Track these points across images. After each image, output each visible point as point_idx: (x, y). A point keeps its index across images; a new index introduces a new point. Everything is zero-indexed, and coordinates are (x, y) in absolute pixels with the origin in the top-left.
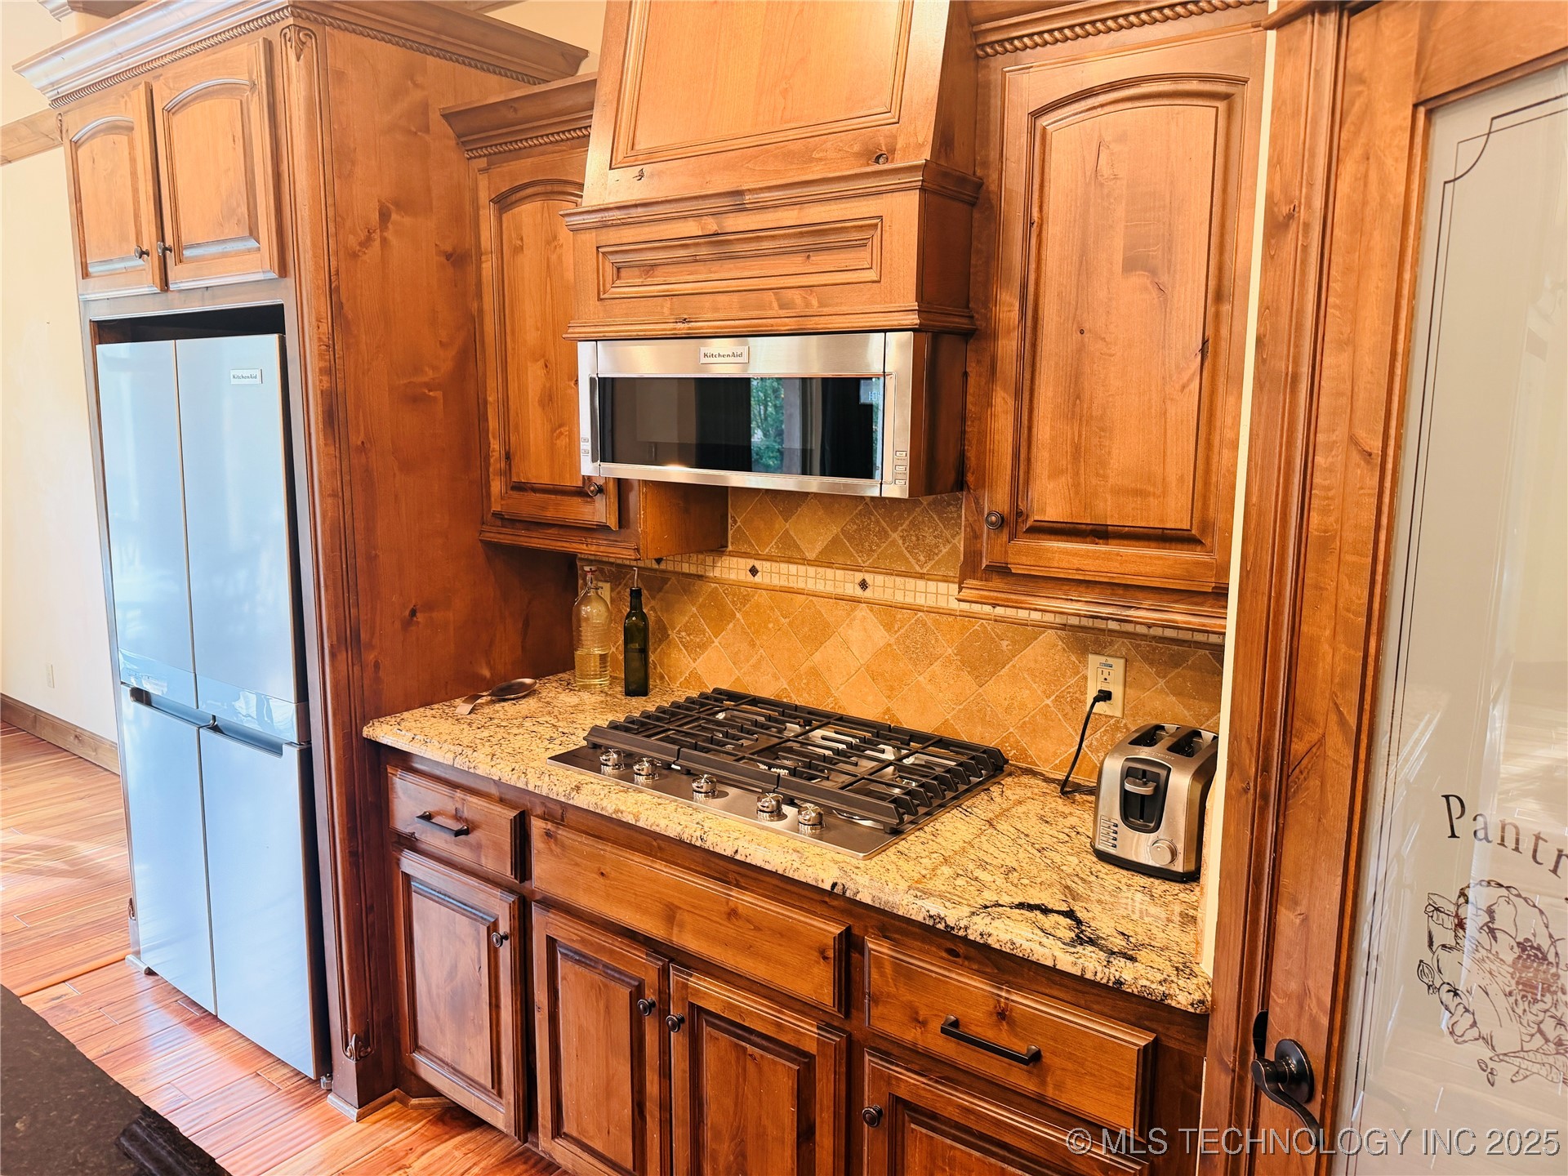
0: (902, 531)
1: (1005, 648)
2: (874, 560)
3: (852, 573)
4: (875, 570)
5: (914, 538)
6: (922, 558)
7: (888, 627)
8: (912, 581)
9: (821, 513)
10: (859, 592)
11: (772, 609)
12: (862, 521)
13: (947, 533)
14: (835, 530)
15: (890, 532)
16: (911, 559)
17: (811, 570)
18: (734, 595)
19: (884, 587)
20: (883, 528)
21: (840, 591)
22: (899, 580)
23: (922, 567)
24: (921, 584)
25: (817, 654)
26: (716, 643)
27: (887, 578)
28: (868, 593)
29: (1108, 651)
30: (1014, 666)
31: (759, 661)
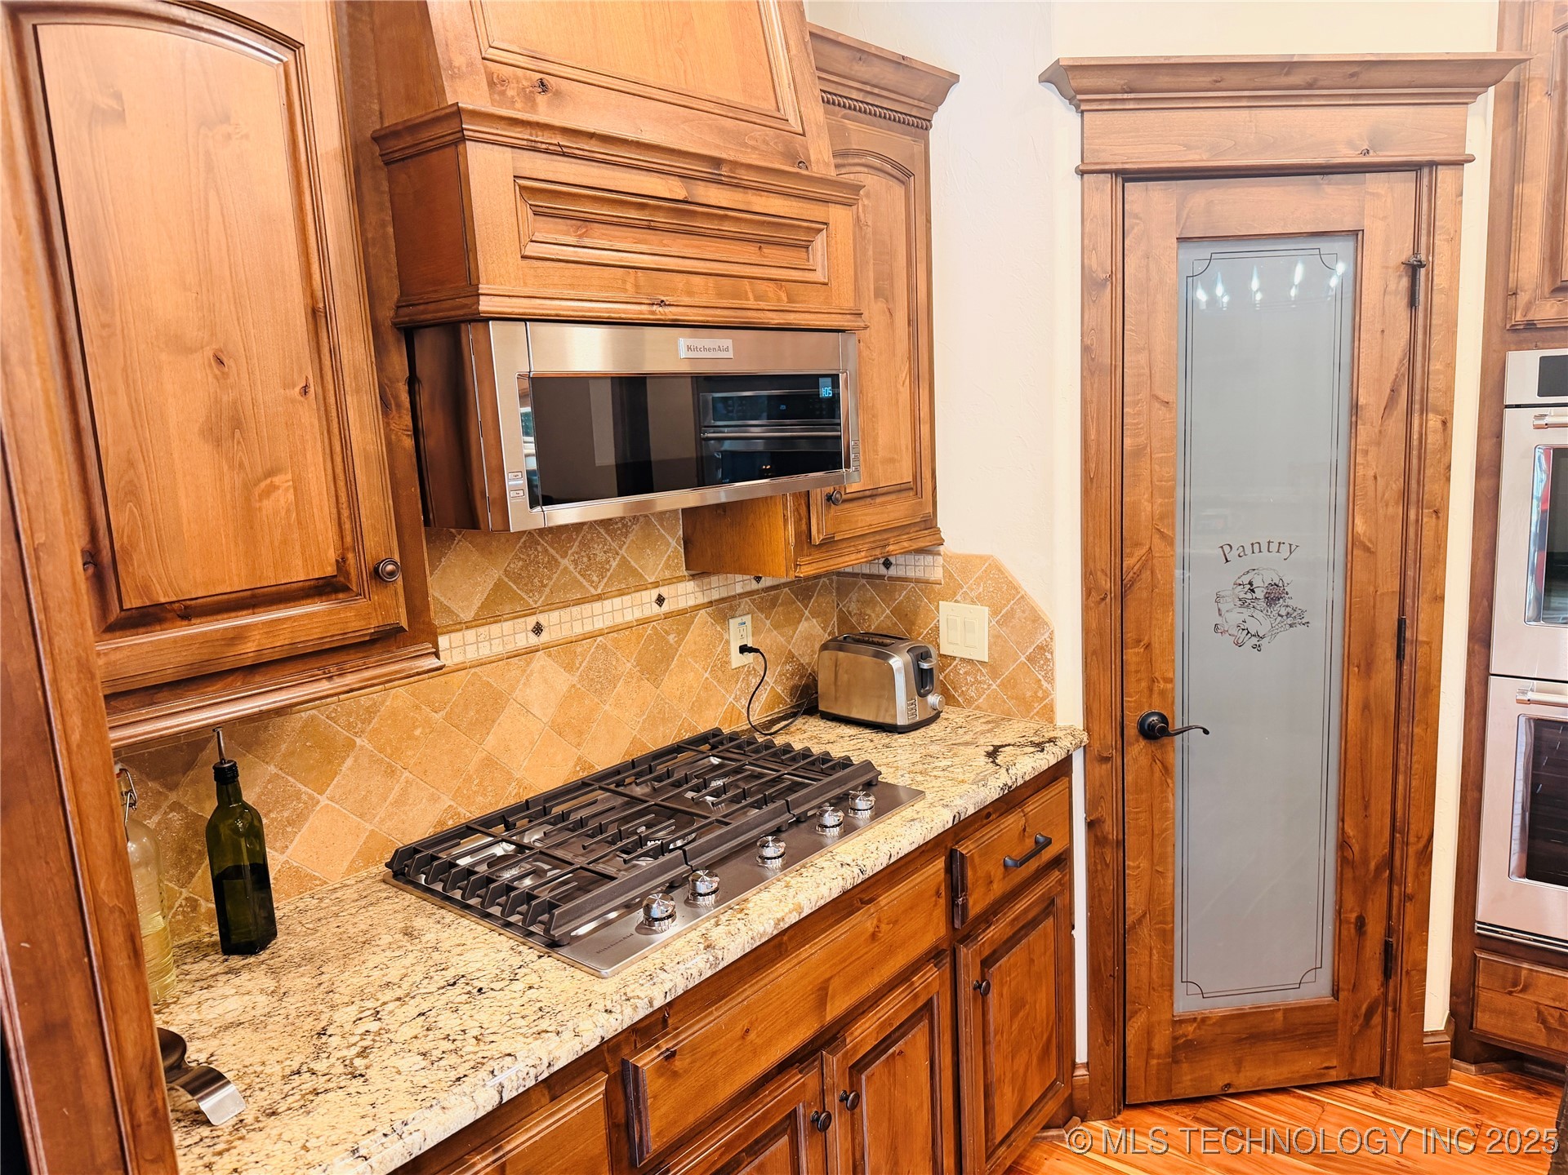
0: (573, 554)
1: (672, 641)
2: (547, 597)
3: (523, 619)
4: (549, 607)
5: (585, 559)
6: (595, 578)
7: (569, 668)
8: (587, 606)
9: (475, 556)
10: (533, 640)
11: (417, 707)
12: (529, 556)
13: (615, 545)
14: (496, 574)
15: (560, 560)
16: (585, 583)
17: (470, 634)
18: (349, 714)
19: (560, 624)
20: (553, 557)
21: (510, 647)
22: (575, 610)
23: (596, 588)
24: (597, 606)
25: (490, 737)
26: (323, 800)
27: (562, 612)
28: (545, 637)
29: (737, 613)
30: (681, 655)
31: (404, 792)
